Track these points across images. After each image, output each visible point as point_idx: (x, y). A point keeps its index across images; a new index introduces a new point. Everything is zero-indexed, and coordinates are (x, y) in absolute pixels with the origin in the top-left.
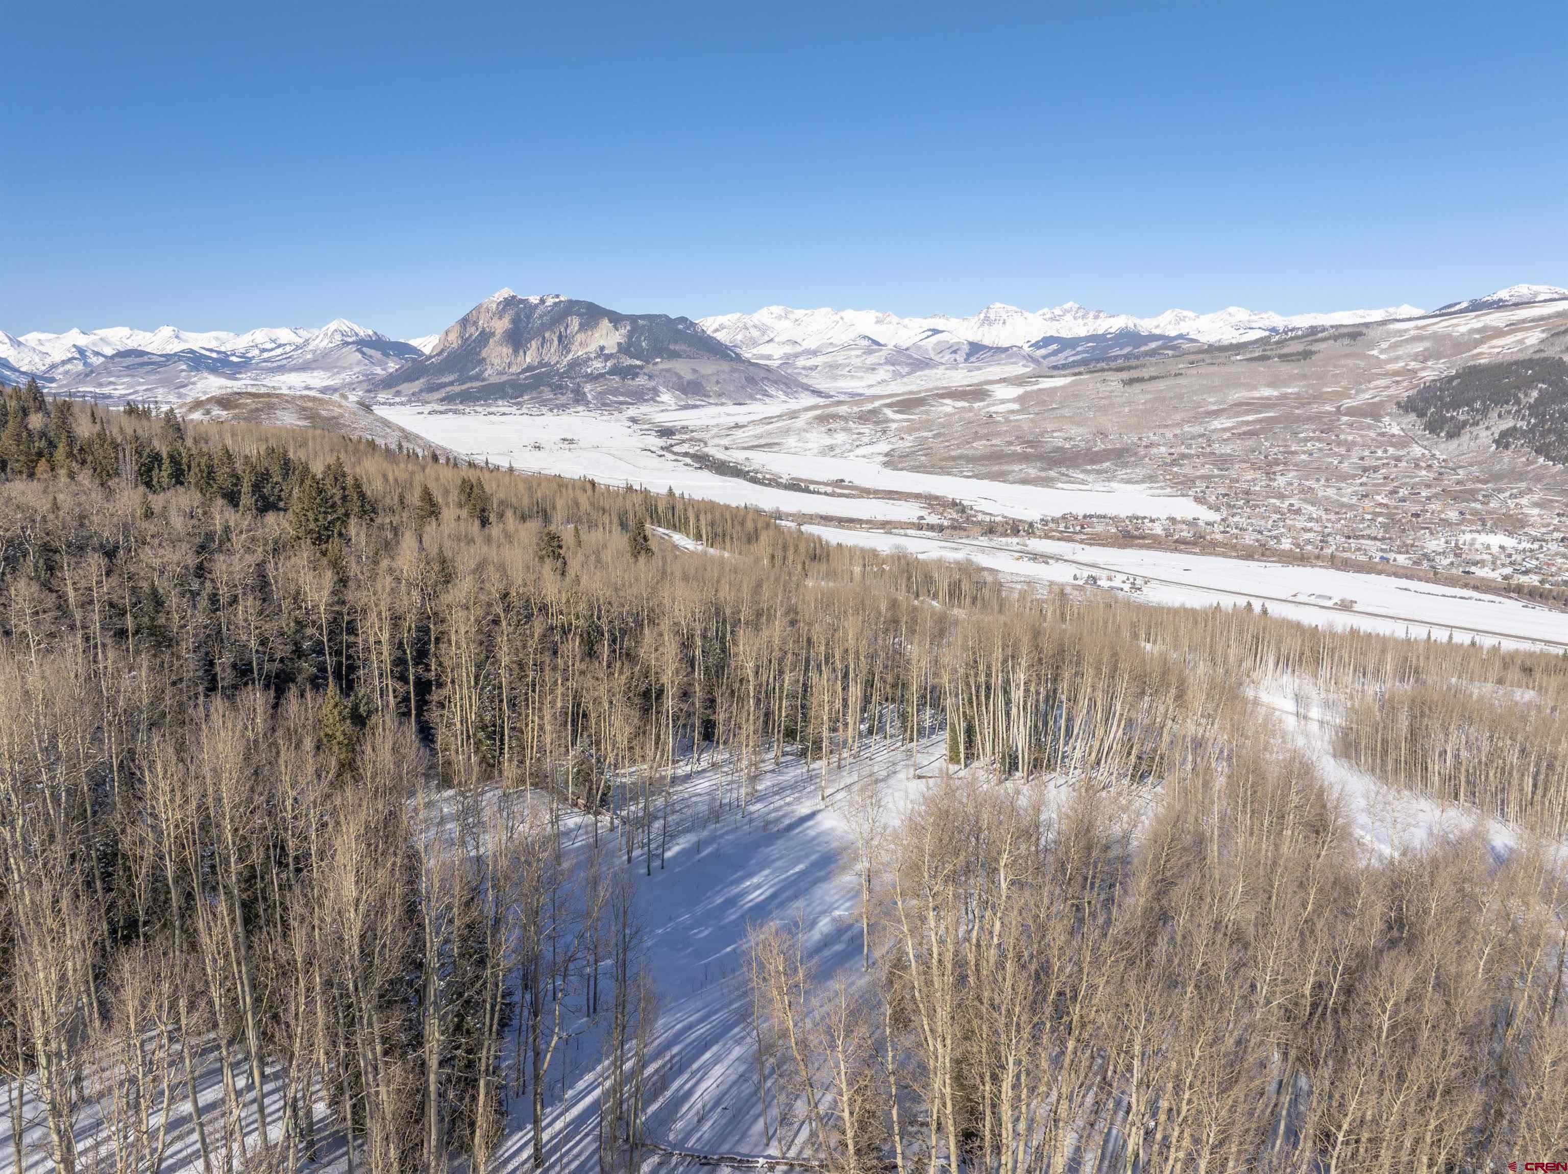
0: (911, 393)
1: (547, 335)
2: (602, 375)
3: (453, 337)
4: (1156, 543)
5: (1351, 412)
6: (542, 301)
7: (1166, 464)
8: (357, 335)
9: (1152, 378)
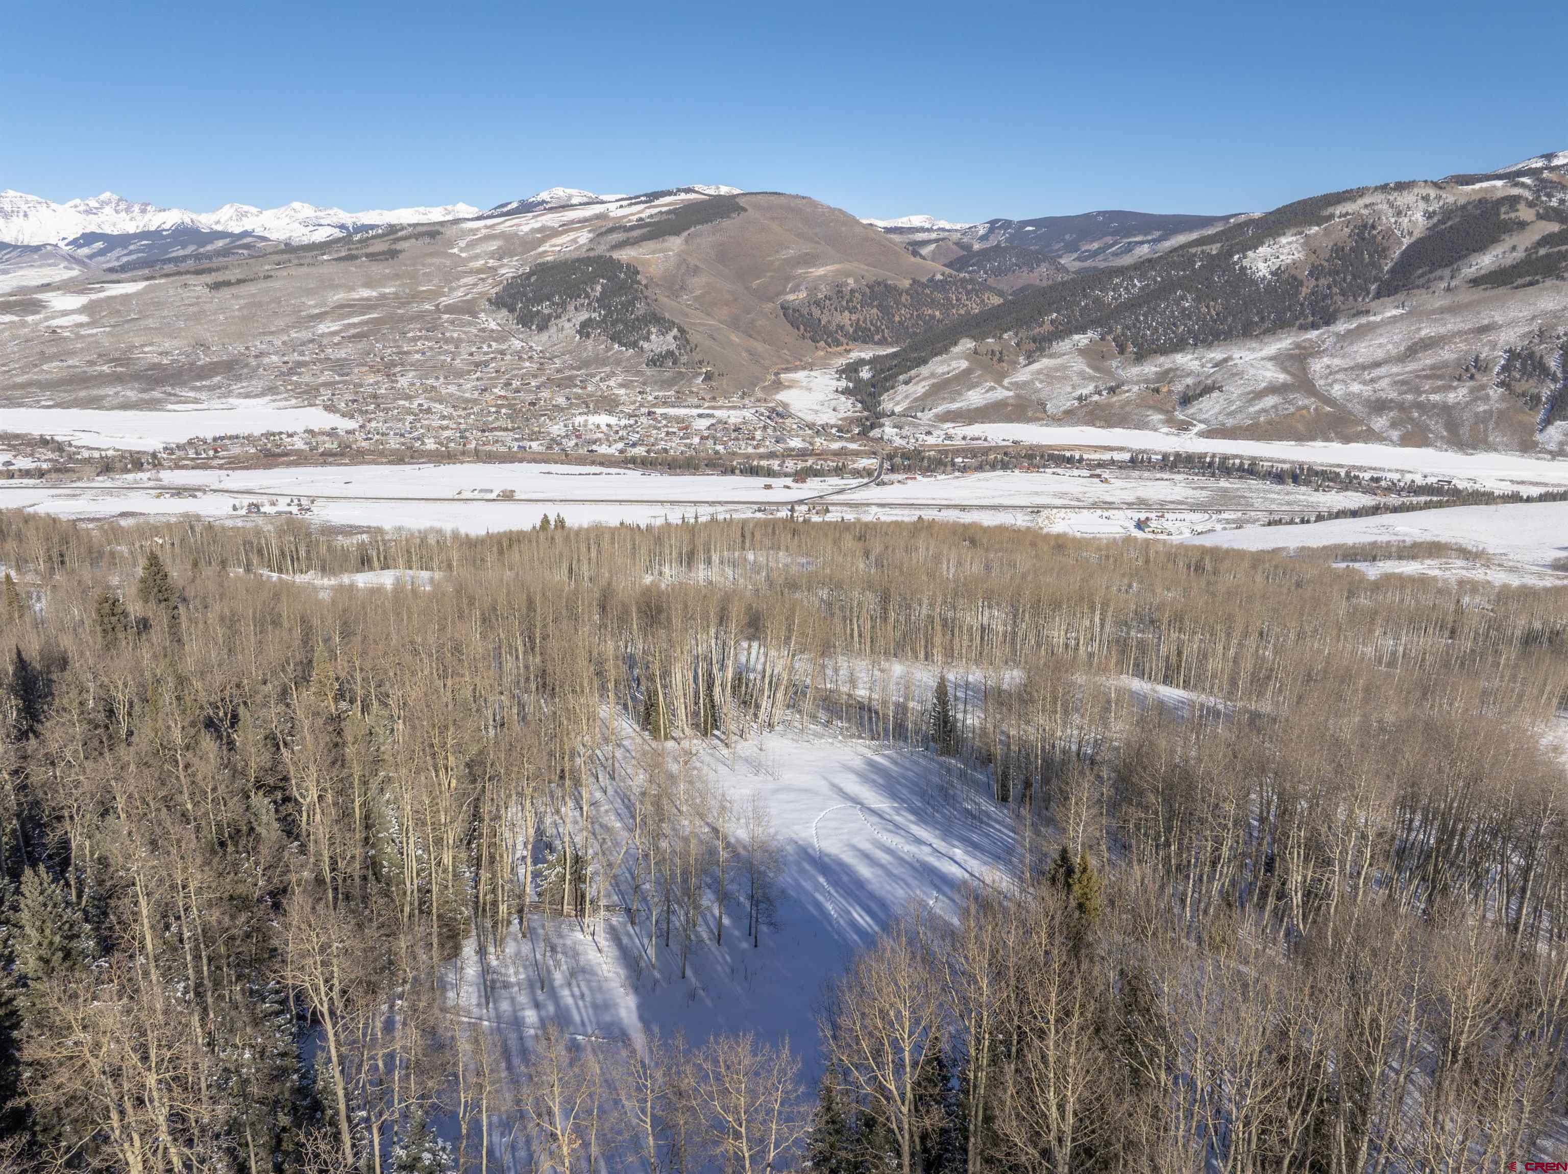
4: (301, 459)
5: (449, 309)
9: (240, 282)
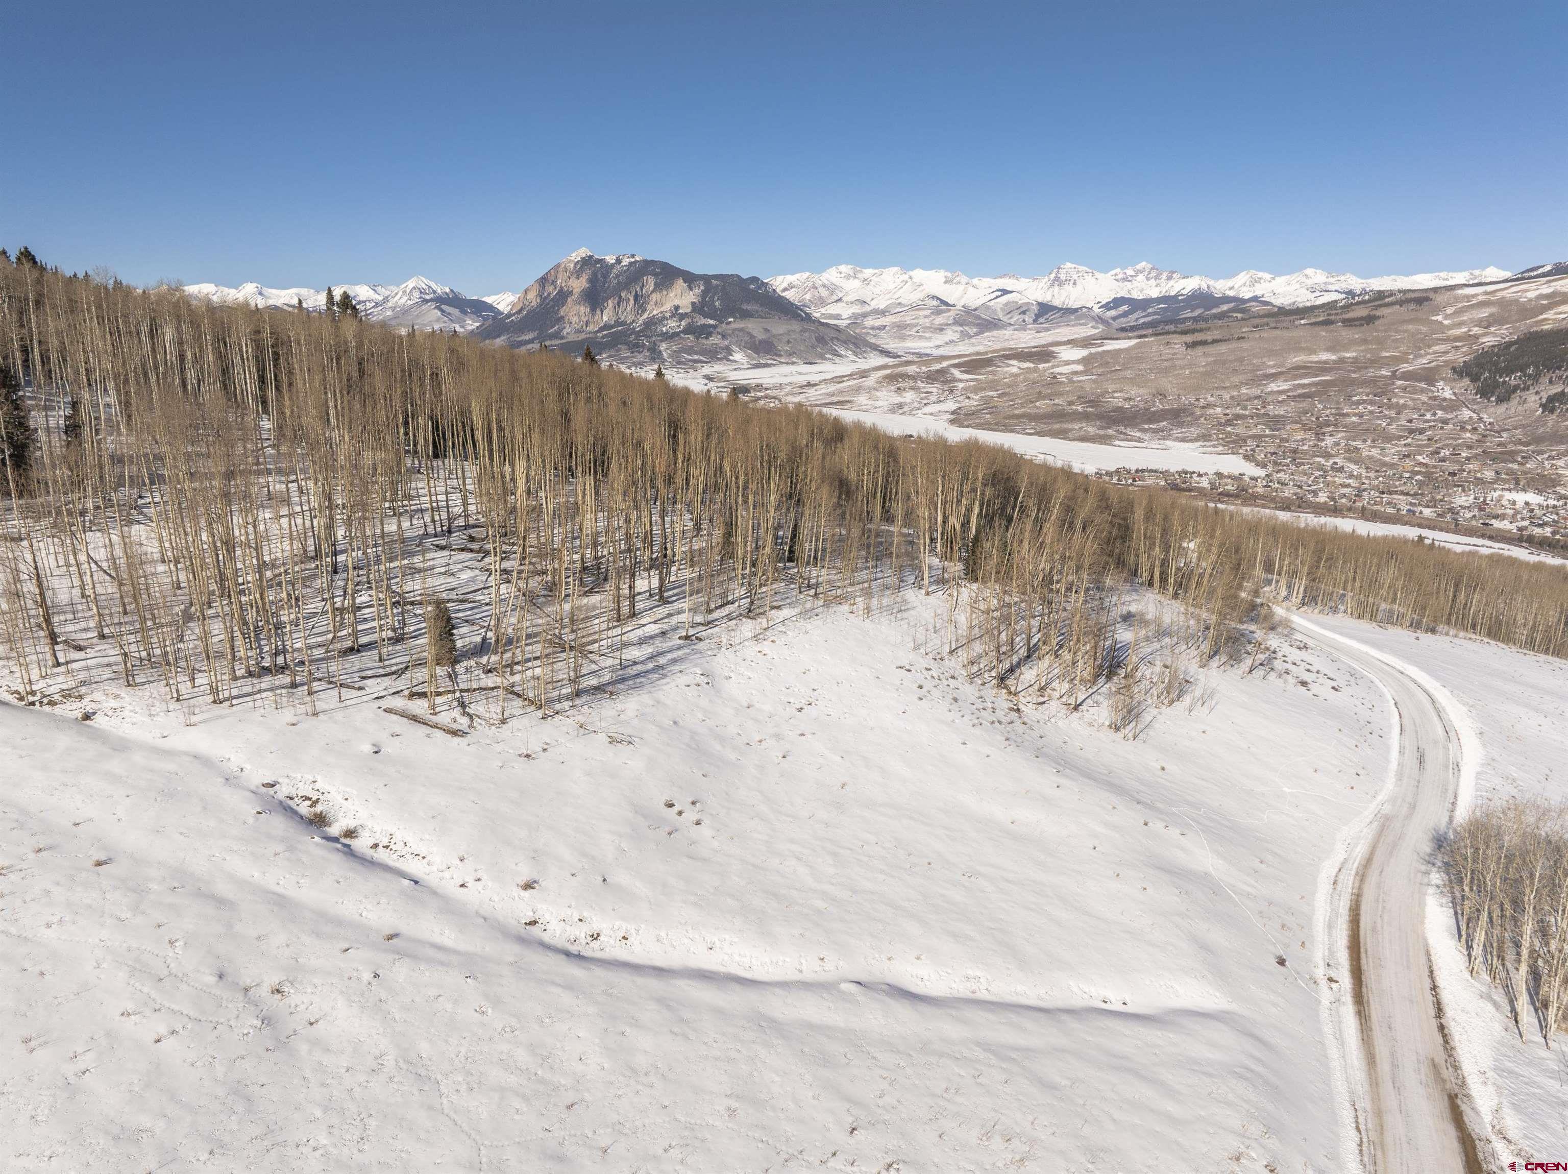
0: (978, 353)
1: (623, 295)
2: (676, 334)
3: (531, 296)
5: (1406, 376)
6: (618, 261)
7: (1220, 424)
8: (434, 292)
9: (1215, 341)
